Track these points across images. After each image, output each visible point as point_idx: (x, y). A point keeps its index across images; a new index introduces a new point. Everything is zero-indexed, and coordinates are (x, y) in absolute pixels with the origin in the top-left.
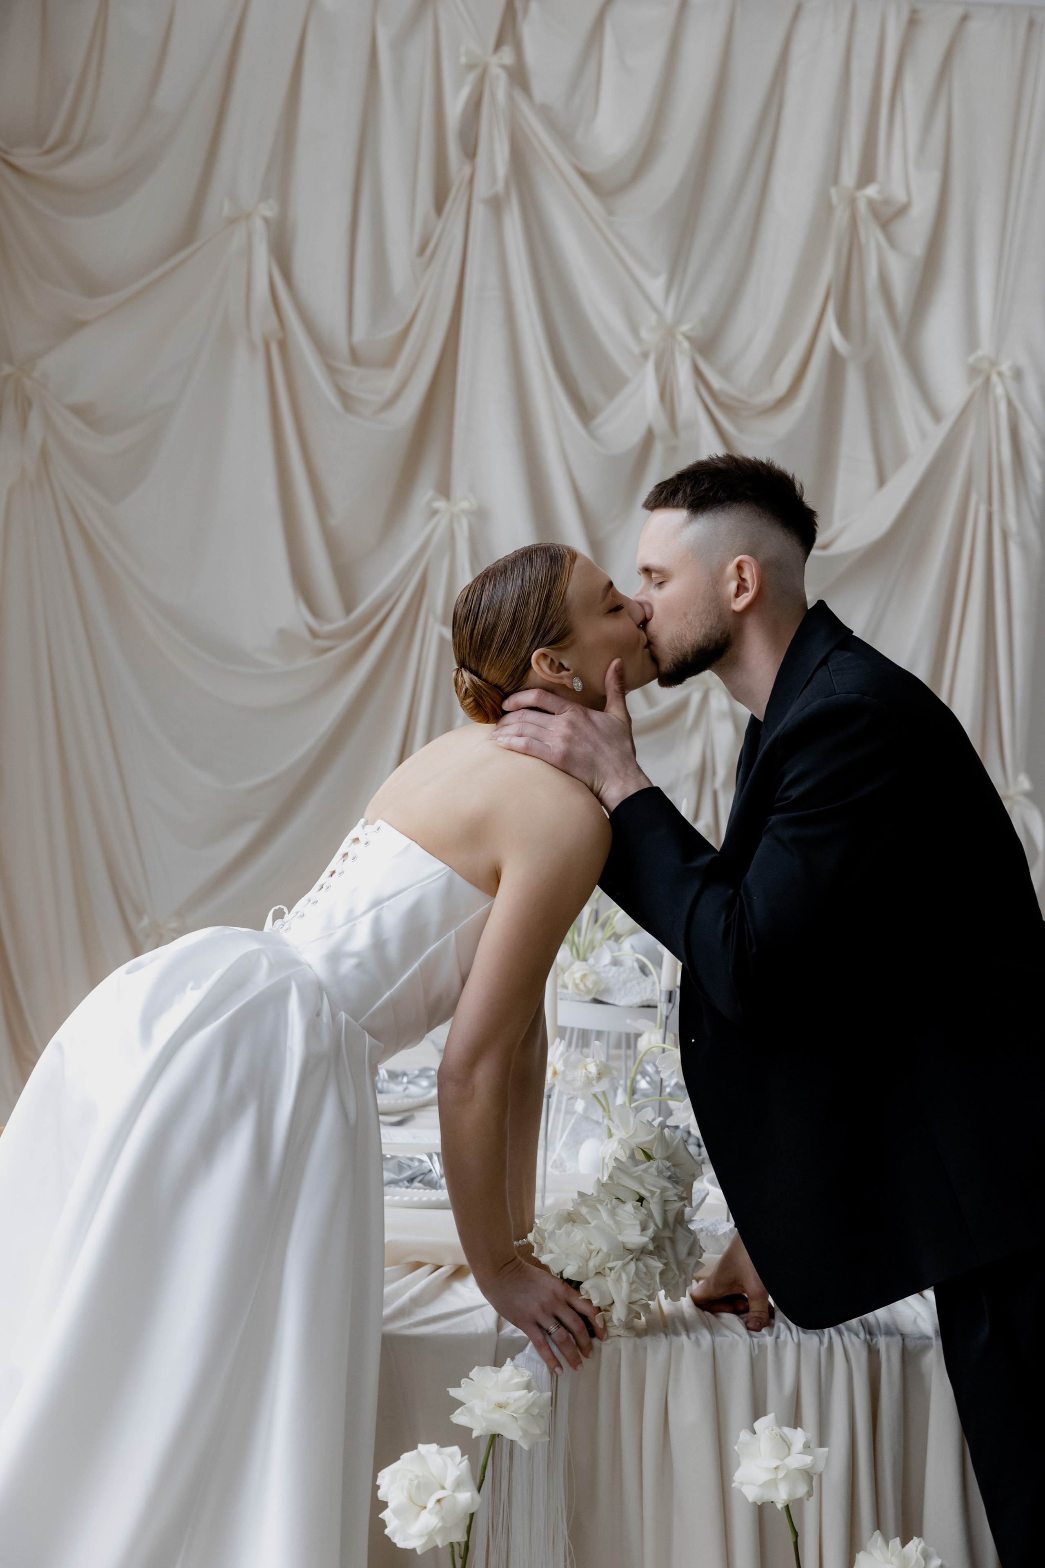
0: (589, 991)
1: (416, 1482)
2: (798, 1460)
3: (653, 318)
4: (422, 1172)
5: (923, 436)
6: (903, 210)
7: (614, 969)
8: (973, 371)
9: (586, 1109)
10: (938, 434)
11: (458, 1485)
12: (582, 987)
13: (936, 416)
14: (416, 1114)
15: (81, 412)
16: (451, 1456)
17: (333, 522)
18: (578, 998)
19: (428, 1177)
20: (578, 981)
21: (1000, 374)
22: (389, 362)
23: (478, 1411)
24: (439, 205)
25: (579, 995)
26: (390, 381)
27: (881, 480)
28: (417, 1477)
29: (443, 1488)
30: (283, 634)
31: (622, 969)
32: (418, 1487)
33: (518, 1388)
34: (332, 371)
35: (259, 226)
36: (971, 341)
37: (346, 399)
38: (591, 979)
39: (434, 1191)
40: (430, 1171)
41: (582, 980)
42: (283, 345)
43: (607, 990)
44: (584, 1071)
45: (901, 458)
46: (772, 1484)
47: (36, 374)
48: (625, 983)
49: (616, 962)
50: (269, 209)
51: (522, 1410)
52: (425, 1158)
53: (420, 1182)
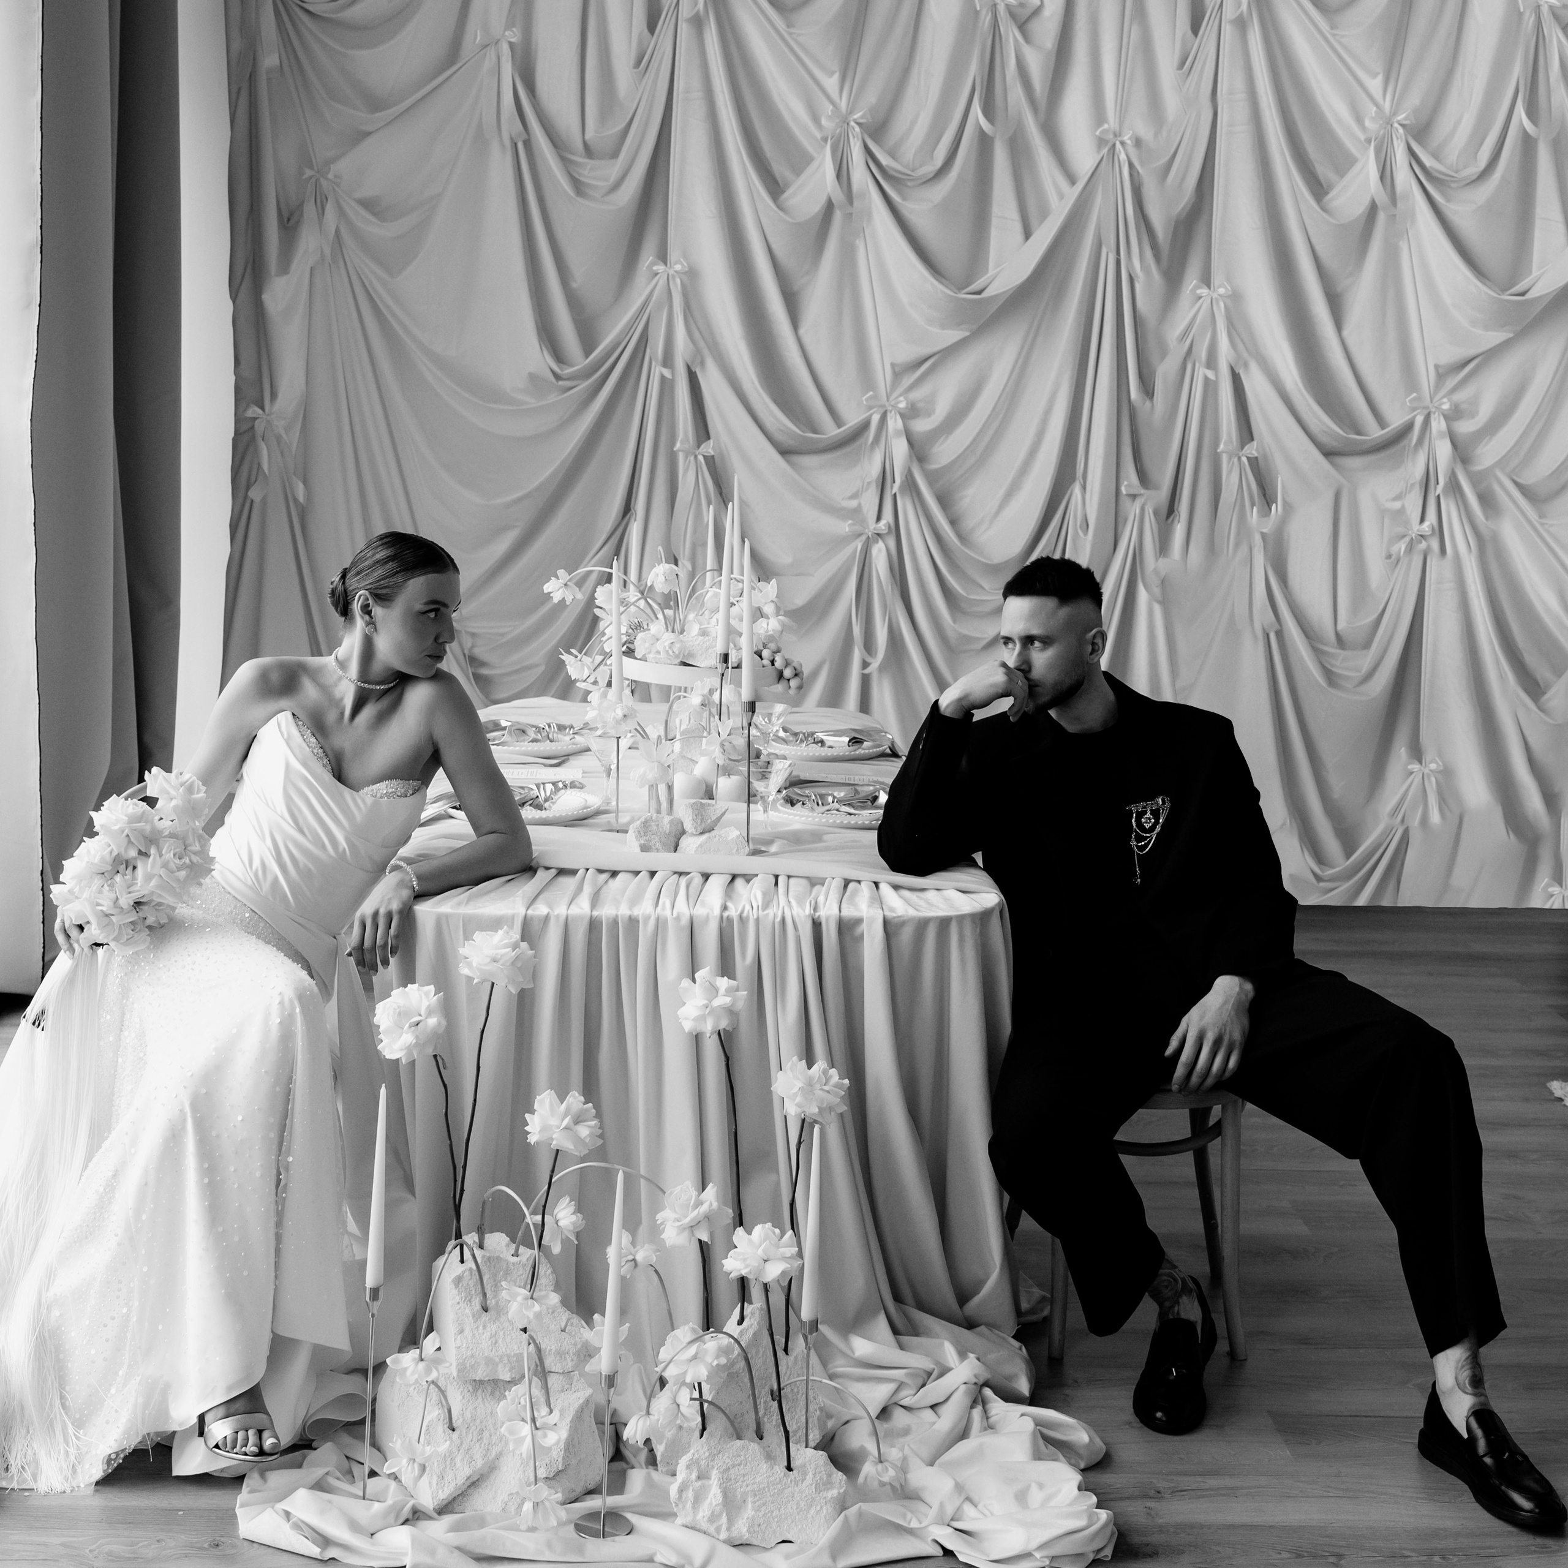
0: (677, 657)
1: (398, 1011)
2: (722, 1000)
3: (830, 108)
4: (531, 798)
5: (1061, 196)
6: (1037, 11)
7: (701, 638)
8: (1101, 142)
9: (682, 748)
10: (1072, 194)
11: (430, 1013)
12: (671, 652)
13: (1072, 180)
14: (570, 757)
15: (368, 204)
16: (427, 994)
17: (574, 285)
18: (669, 662)
19: (536, 802)
20: (667, 649)
21: (1123, 143)
22: (615, 155)
23: (474, 964)
24: (652, 27)
25: (670, 659)
26: (615, 169)
27: (1027, 234)
28: (399, 1007)
29: (420, 1015)
30: (532, 377)
31: (707, 638)
32: (399, 1014)
33: (506, 946)
34: (566, 162)
35: (505, 49)
36: (1099, 114)
37: (579, 187)
38: (677, 645)
39: (539, 811)
40: (538, 797)
41: (670, 648)
42: (528, 144)
43: (691, 655)
44: (613, 714)
45: (1044, 214)
46: (702, 1018)
47: (330, 176)
48: (707, 649)
49: (704, 633)
50: (514, 36)
51: (508, 964)
52: (534, 787)
53: (531, 805)
